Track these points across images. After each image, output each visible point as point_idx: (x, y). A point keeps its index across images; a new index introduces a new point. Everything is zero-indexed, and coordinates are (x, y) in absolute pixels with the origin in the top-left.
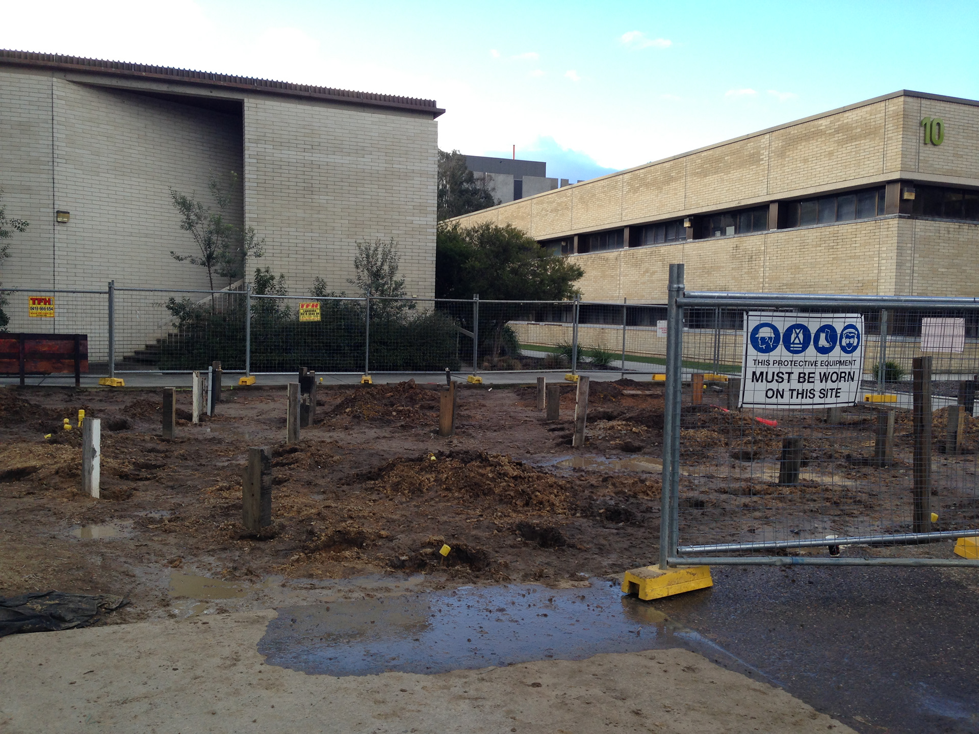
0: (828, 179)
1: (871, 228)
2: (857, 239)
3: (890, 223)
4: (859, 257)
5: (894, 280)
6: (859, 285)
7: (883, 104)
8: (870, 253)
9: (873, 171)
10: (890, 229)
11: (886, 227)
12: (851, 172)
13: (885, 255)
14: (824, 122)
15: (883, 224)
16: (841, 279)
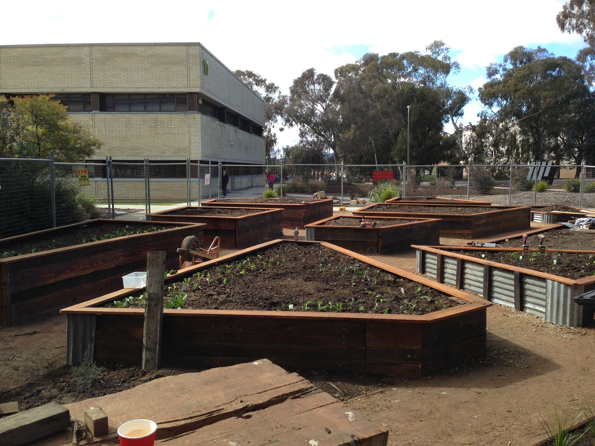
0: (145, 85)
1: (182, 118)
2: (172, 123)
3: (195, 116)
4: (174, 134)
5: (201, 148)
6: (176, 150)
7: (185, 47)
8: (183, 132)
9: (180, 85)
10: (195, 120)
11: (193, 118)
12: (164, 83)
13: (193, 134)
14: (138, 48)
15: (191, 116)
16: (162, 146)
